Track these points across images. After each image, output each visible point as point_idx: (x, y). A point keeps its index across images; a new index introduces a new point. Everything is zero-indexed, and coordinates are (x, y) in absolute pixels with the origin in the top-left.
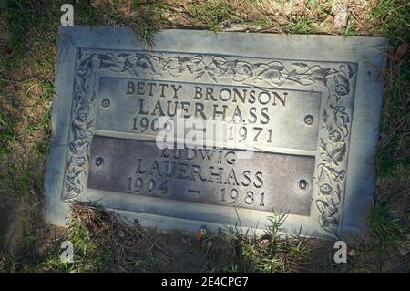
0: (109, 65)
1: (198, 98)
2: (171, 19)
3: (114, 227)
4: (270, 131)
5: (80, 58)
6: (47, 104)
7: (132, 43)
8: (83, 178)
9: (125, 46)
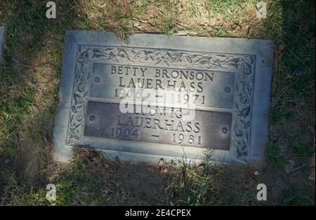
0: (99, 56)
1: (157, 77)
2: (139, 27)
3: (102, 162)
4: (203, 97)
5: (80, 51)
6: (56, 81)
7: (115, 41)
8: (81, 129)
9: (110, 44)
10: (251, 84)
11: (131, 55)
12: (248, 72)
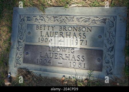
0: (30, 20)
1: (61, 30)
2: (51, 4)
3: (32, 77)
4: (86, 41)
5: (20, 18)
6: (10, 34)
7: (38, 12)
8: (21, 59)
9: (36, 13)
10: (114, 33)
11: (46, 19)
12: (112, 26)
